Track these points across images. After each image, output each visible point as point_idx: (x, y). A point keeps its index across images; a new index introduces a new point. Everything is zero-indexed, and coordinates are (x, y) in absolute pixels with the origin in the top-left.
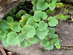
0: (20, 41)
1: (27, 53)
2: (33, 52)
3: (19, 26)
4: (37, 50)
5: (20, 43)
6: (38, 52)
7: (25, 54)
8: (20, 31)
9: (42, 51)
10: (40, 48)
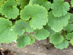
0: (18, 36)
1: (26, 52)
2: (33, 50)
3: (15, 7)
4: (39, 48)
5: (18, 40)
6: (41, 50)
7: (22, 52)
8: (16, 17)
9: (47, 48)
10: (44, 45)
